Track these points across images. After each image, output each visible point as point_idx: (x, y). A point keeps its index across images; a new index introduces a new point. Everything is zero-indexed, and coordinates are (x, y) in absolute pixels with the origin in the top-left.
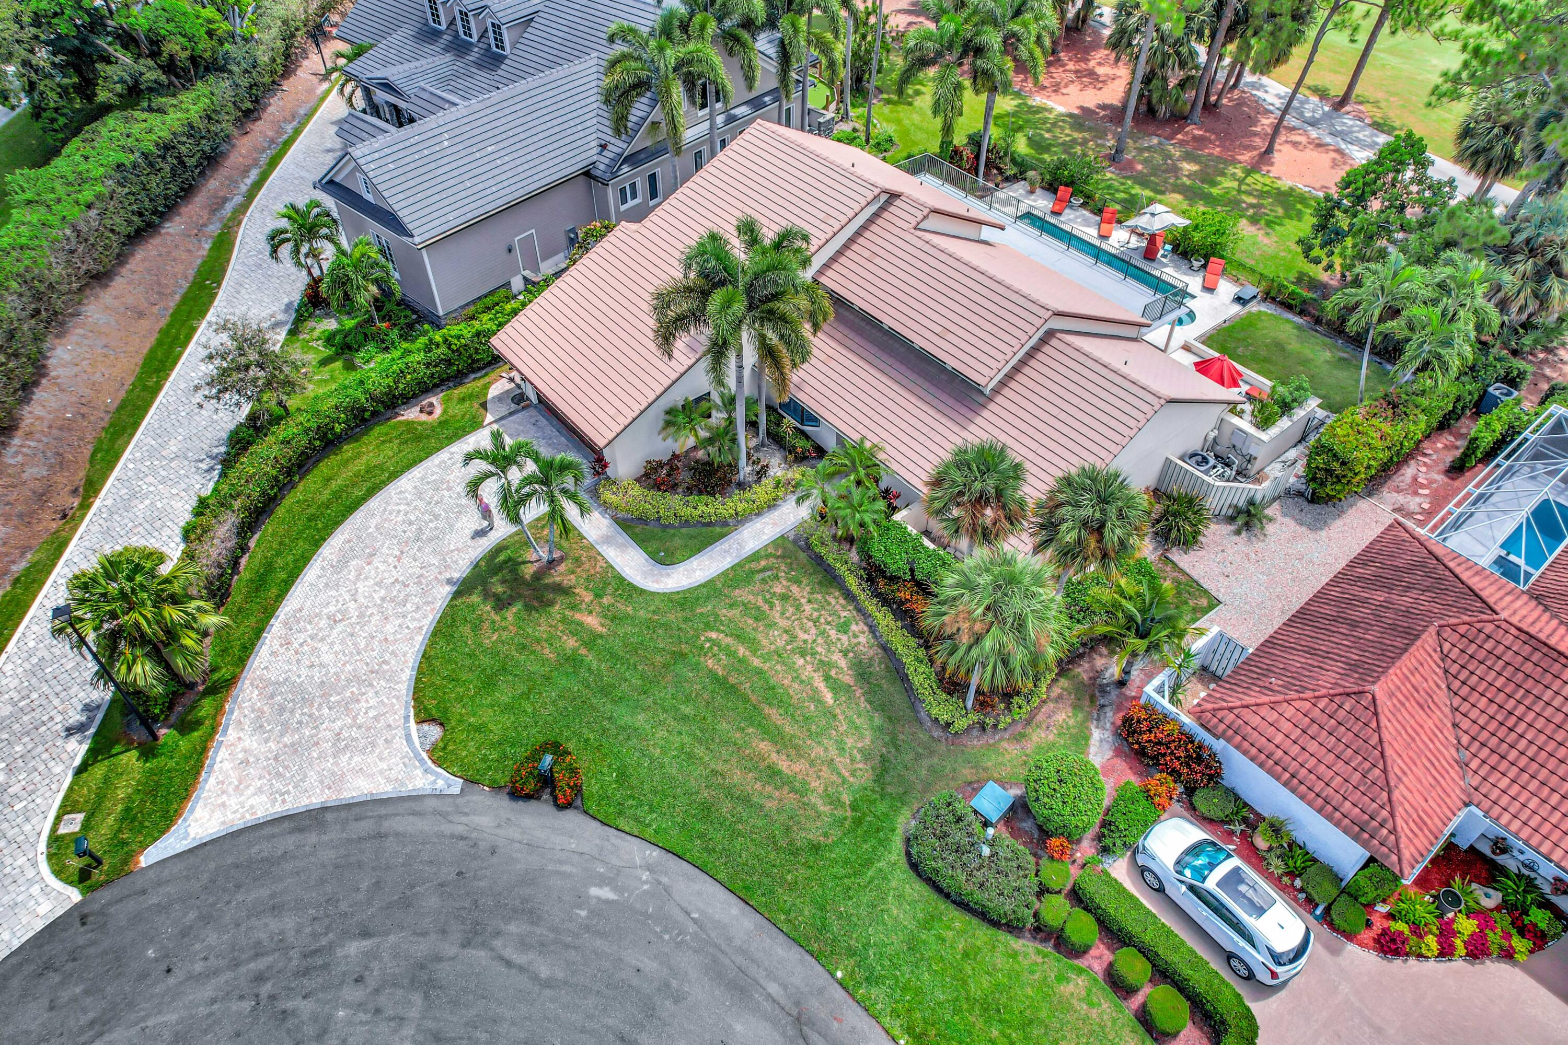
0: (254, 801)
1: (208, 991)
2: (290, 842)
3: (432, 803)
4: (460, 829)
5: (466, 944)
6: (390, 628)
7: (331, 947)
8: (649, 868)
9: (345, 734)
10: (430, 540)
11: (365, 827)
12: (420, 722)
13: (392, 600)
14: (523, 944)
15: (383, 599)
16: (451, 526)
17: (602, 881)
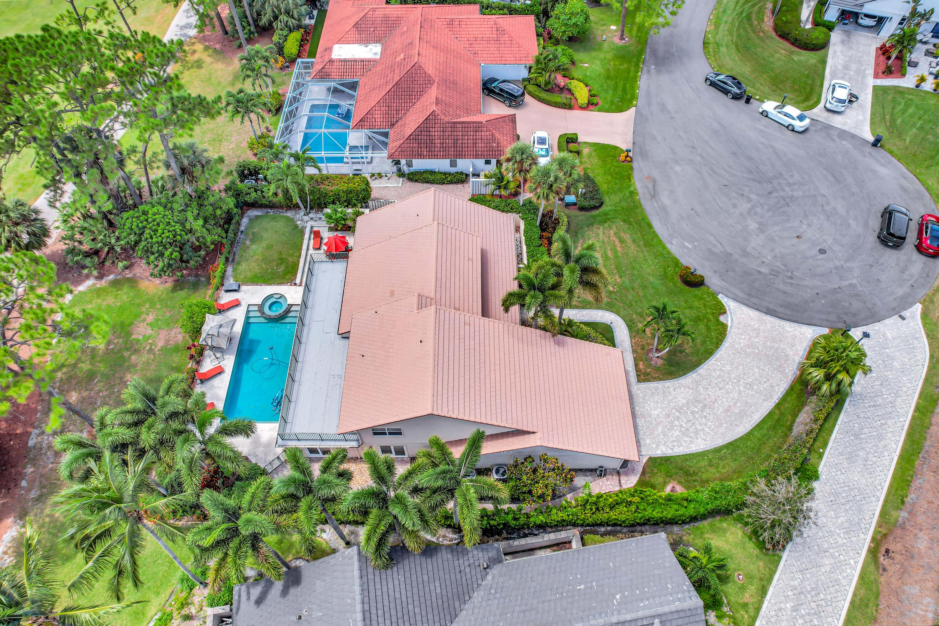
0: (790, 330)
1: (806, 283)
2: (779, 309)
3: (729, 295)
4: (723, 283)
5: (731, 254)
6: (728, 368)
7: (770, 274)
8: (671, 243)
9: (755, 335)
10: (699, 401)
11: (755, 300)
12: (727, 326)
13: (724, 381)
14: (715, 246)
15: (728, 384)
16: (688, 403)
17: (687, 248)
